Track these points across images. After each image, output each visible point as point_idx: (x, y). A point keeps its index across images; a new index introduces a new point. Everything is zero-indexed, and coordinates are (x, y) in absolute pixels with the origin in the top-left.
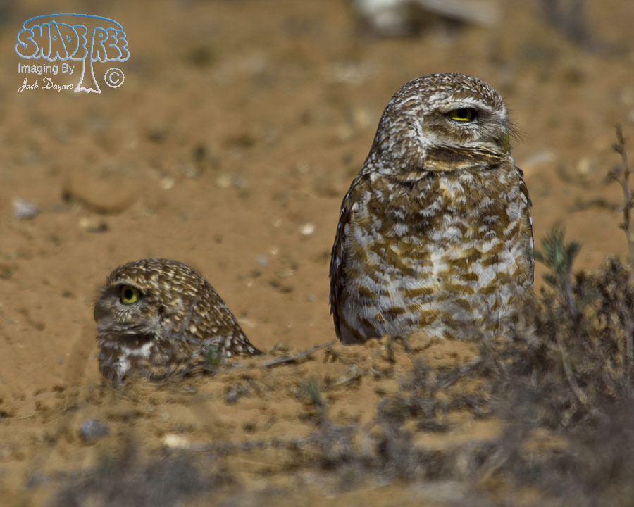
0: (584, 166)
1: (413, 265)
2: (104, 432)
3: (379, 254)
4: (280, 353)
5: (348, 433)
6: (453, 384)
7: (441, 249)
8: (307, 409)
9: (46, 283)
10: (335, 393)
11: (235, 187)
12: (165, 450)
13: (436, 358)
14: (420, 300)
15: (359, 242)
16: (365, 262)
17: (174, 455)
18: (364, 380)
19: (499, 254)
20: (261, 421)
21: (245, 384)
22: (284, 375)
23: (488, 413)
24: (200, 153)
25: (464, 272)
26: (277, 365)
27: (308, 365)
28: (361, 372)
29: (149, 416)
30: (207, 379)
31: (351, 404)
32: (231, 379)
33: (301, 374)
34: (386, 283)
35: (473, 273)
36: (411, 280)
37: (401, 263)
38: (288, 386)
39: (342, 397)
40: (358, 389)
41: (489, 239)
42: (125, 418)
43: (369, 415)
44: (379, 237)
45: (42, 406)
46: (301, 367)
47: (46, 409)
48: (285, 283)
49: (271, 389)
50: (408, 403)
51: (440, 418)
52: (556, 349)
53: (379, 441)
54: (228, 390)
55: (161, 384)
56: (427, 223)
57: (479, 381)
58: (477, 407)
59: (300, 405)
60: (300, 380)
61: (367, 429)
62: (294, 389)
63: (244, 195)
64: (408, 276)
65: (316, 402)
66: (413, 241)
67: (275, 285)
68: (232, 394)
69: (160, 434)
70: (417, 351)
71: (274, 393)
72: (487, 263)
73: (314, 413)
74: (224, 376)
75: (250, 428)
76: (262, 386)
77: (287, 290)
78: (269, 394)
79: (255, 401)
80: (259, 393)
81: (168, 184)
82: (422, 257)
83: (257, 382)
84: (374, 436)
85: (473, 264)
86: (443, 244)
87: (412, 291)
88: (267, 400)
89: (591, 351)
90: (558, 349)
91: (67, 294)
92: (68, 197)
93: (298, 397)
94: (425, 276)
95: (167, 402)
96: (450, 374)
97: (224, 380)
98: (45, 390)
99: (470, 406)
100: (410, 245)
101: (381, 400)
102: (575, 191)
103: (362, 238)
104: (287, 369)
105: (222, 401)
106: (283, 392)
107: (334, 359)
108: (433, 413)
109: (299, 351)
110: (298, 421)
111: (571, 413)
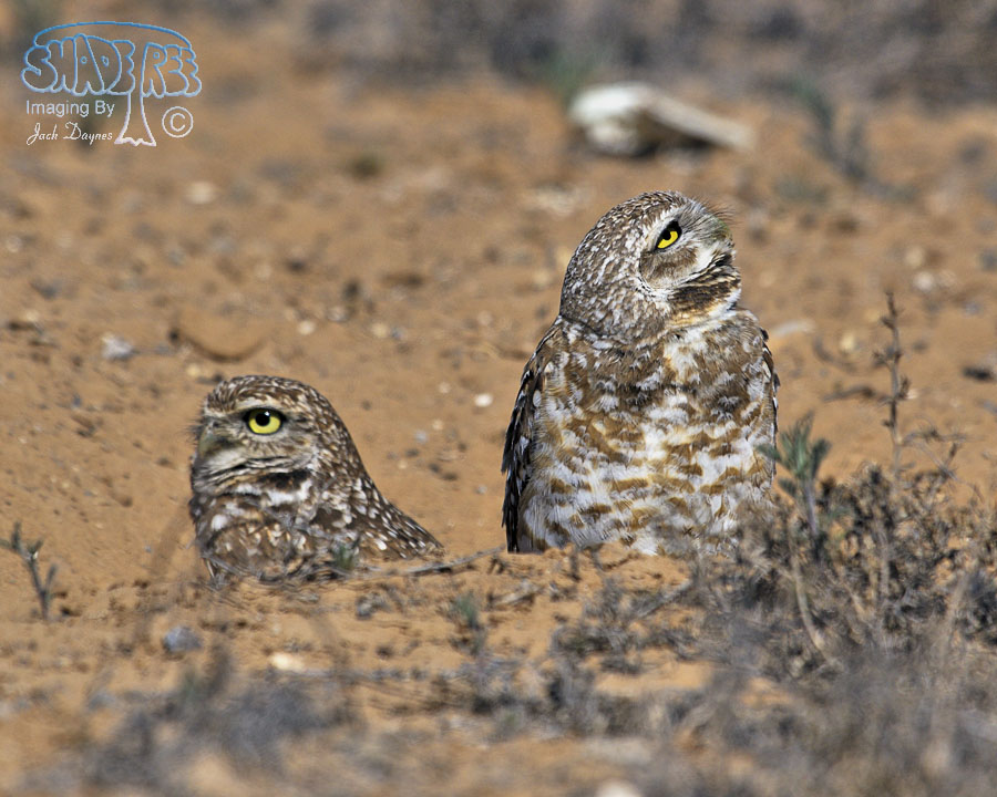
0: (848, 343)
1: (624, 449)
2: (196, 644)
3: (578, 434)
4: (433, 557)
5: (512, 667)
6: (653, 612)
7: (660, 432)
8: (460, 632)
9: (138, 445)
10: (498, 614)
11: (394, 337)
12: (272, 674)
13: (634, 578)
14: (631, 495)
15: (551, 418)
16: (558, 444)
17: (284, 680)
18: (538, 600)
19: (732, 443)
20: (401, 645)
21: (383, 595)
22: (436, 587)
23: (695, 654)
24: (352, 290)
25: (685, 462)
26: (427, 572)
27: (468, 576)
28: (535, 589)
29: (254, 628)
30: (334, 584)
31: (519, 629)
32: (367, 587)
33: (457, 586)
34: (586, 472)
35: (696, 465)
36: (619, 467)
37: (607, 446)
38: (439, 601)
39: (506, 619)
40: (529, 611)
41: (723, 422)
42: (223, 628)
43: (541, 646)
44: (579, 412)
45: (118, 605)
46: (458, 578)
47: (122, 609)
48: (448, 468)
49: (417, 603)
50: (593, 633)
51: (631, 658)
52: (789, 577)
53: (550, 681)
54: (361, 601)
55: (275, 587)
56: (646, 396)
57: (686, 611)
58: (681, 645)
59: (452, 626)
60: (454, 594)
61: (537, 664)
62: (445, 605)
63: (404, 349)
64: (615, 463)
65: (472, 624)
66: (624, 418)
67: (435, 469)
68: (366, 606)
69: (268, 652)
70: (610, 567)
71: (420, 608)
72: (717, 453)
73: (469, 638)
74: (358, 583)
75: (385, 652)
76: (405, 599)
77: (451, 477)
78: (413, 610)
79: (394, 617)
80: (400, 607)
81: (306, 328)
82: (635, 438)
83: (398, 593)
84: (545, 674)
85: (698, 453)
86: (662, 425)
87: (620, 482)
88: (410, 617)
89: (835, 583)
90: (792, 578)
91: (164, 463)
92: (175, 336)
93: (449, 617)
94: (637, 463)
95: (281, 610)
96: (650, 601)
97: (357, 589)
98: (123, 584)
99: (672, 643)
100: (620, 423)
101: (558, 626)
102: (835, 373)
103: (555, 413)
104: (439, 579)
105: (353, 615)
106: (432, 608)
107: (501, 571)
108: (624, 648)
109: (457, 557)
110: (449, 646)
111: (803, 659)
